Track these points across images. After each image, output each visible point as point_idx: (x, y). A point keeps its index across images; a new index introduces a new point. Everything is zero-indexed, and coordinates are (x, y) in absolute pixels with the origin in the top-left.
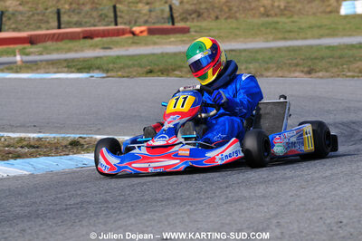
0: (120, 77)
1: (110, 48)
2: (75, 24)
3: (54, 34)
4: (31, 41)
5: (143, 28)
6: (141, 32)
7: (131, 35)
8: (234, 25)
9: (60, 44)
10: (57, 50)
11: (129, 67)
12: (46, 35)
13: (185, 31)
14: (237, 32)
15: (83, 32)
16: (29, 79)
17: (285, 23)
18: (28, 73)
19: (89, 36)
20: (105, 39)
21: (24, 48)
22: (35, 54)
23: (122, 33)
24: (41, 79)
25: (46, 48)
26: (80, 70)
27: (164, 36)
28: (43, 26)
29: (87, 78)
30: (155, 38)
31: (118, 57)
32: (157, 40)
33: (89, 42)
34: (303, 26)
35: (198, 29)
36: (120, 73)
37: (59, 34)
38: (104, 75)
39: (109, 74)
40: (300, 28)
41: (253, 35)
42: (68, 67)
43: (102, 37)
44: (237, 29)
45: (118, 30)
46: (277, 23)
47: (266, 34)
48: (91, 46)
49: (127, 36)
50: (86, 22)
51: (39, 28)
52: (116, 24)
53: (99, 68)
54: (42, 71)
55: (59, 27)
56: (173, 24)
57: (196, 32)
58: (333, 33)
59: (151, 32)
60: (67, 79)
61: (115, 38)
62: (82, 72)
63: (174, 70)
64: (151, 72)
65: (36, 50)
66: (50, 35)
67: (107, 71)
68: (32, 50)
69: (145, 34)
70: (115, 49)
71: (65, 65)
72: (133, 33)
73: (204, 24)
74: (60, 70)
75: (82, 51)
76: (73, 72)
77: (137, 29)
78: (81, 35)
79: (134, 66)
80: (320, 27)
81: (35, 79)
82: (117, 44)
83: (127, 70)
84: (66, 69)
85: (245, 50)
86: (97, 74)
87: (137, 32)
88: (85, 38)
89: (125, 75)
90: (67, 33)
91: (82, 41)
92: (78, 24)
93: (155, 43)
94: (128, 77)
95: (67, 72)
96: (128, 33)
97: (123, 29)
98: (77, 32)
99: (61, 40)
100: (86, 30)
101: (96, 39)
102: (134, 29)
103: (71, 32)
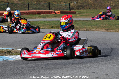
1: (46, 18)
2: (38, 9)
3: (27, 12)
5: (59, 11)
6: (58, 13)
7: (54, 14)
9: (28, 16)
12: (24, 12)
13: (74, 13)
15: (37, 12)
19: (39, 13)
20: (45, 15)
23: (52, 12)
30: (63, 15)
35: (79, 12)
37: (28, 12)
43: (44, 14)
45: (50, 11)
48: (39, 17)
49: (53, 14)
52: (49, 10)
55: (29, 10)
56: (70, 10)
57: (78, 13)
59: (62, 13)
61: (48, 14)
66: (25, 12)
69: (60, 13)
70: (47, 18)
72: (55, 13)
73: (82, 11)
77: (57, 12)
78: (36, 13)
87: (57, 13)
88: (38, 14)
90: (31, 12)
91: (36, 15)
96: (53, 13)
97: (52, 11)
98: (35, 12)
99: (29, 14)
100: (38, 11)
101: (42, 15)
102: (56, 11)
103: (33, 12)
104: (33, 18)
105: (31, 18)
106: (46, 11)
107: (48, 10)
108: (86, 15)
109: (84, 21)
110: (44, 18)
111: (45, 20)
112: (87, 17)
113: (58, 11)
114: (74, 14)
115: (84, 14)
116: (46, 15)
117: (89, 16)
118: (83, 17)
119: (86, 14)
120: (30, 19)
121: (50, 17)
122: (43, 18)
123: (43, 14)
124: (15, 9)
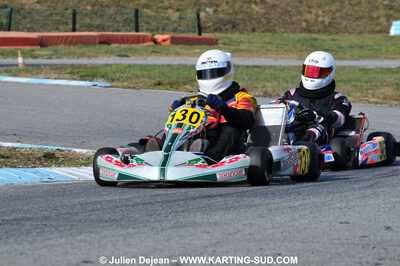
0: (125, 88)
1: (127, 56)
3: (68, 37)
4: (42, 43)
5: (166, 36)
6: (164, 41)
7: (153, 44)
8: (267, 40)
9: (73, 49)
10: (69, 55)
11: (137, 77)
12: (59, 37)
13: (212, 42)
14: (269, 47)
15: (99, 36)
16: (26, 84)
17: (324, 40)
18: (27, 77)
19: (106, 41)
20: (123, 46)
21: (33, 51)
22: (43, 57)
23: (143, 40)
24: (40, 84)
25: (56, 52)
26: (83, 78)
27: (188, 47)
28: (61, 27)
29: (88, 87)
30: (177, 48)
31: (130, 66)
32: (180, 51)
33: (105, 47)
34: (344, 44)
35: (227, 41)
36: (125, 84)
37: (74, 37)
38: (109, 85)
39: (114, 84)
40: (340, 47)
41: (286, 51)
42: (71, 73)
43: (120, 43)
44: (270, 43)
45: (139, 36)
46: (316, 40)
47: (301, 51)
48: (106, 52)
49: (147, 44)
50: (108, 27)
51: (57, 29)
52: (137, 31)
53: (104, 77)
54: (42, 76)
55: (74, 30)
56: (200, 34)
57: (224, 44)
58: (375, 54)
59: (175, 41)
60: (67, 86)
61: (133, 45)
62: (85, 80)
63: (185, 84)
64: (159, 84)
65: (46, 53)
66: (63, 37)
67: (113, 80)
68: (40, 53)
69: (168, 43)
70: (132, 58)
71: (69, 71)
72: (155, 42)
73: (235, 36)
74: (61, 76)
75: (96, 57)
76: (75, 79)
77: (159, 37)
78: (97, 40)
79: (143, 76)
80: (361, 47)
81: (33, 85)
82: (135, 52)
83: (134, 81)
84: (68, 76)
85: (271, 67)
86: (101, 83)
87: (160, 40)
88: (101, 43)
89: (131, 85)
90: (82, 37)
91: (98, 47)
92: (99, 28)
93: (177, 54)
94: (134, 88)
95: (68, 79)
96: (149, 41)
97: (144, 36)
98: (93, 36)
99: (75, 44)
100: (103, 35)
101: (114, 46)
102: (156, 37)
103: (86, 36)
104: (89, 57)
105: (82, 56)
106: (127, 36)
107: (134, 33)
108: (249, 51)
109: (248, 67)
110: (123, 56)
111: (125, 61)
112: (252, 56)
113: (162, 34)
114: (213, 44)
115: (242, 47)
116: (127, 45)
117: (257, 52)
118: (239, 56)
119: (247, 45)
120: (78, 58)
121: (141, 55)
122: (118, 56)
123: (117, 45)
124: (28, 26)
